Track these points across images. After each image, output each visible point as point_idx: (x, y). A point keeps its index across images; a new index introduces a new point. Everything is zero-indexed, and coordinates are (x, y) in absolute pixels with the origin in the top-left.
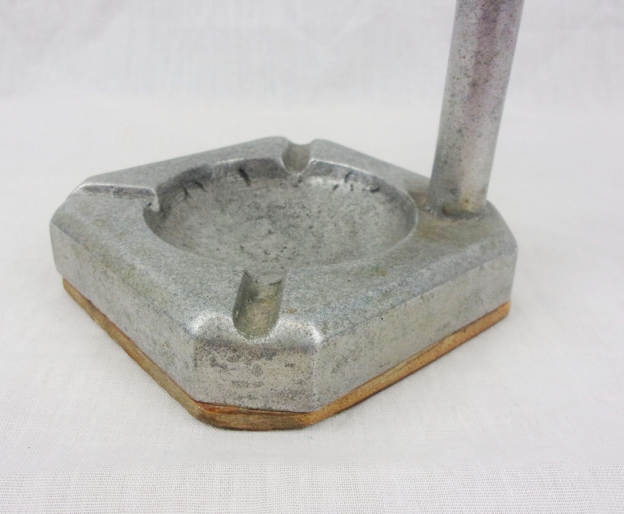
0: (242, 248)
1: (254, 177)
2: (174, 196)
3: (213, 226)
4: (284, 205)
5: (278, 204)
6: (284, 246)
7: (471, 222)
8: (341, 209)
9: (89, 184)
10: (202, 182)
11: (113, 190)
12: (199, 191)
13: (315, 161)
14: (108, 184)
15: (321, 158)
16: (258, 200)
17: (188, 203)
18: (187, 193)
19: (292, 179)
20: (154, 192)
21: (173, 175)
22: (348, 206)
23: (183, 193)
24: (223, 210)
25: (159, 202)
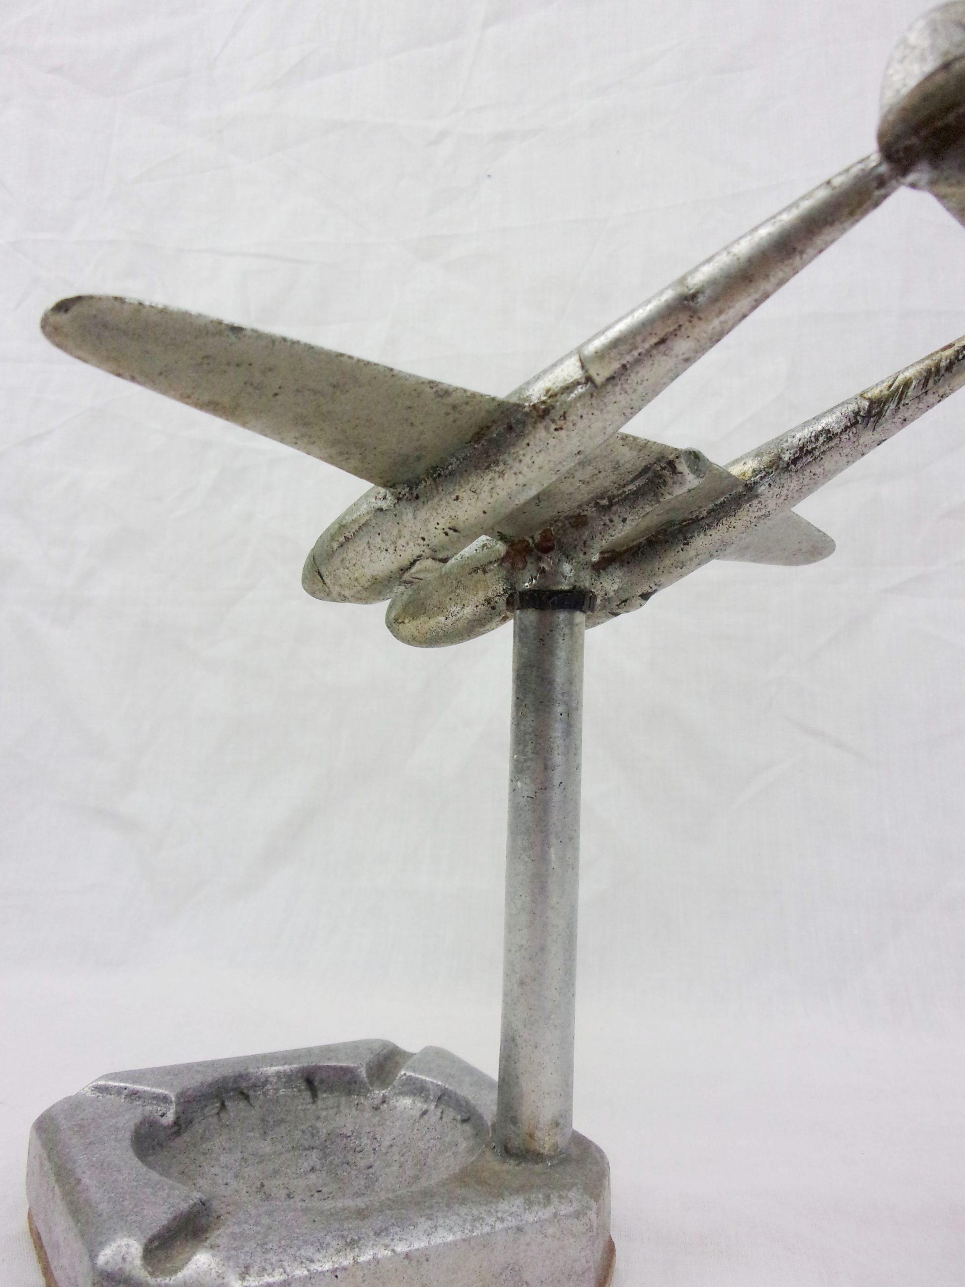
0: (262, 1185)
1: (325, 1091)
2: (202, 1109)
3: (239, 1154)
4: (349, 1134)
5: (344, 1131)
6: (320, 1189)
7: (538, 1168)
8: (420, 1144)
9: (102, 1083)
10: (251, 1093)
11: (125, 1092)
12: (242, 1104)
13: (405, 1074)
14: (122, 1084)
15: (414, 1071)
16: (319, 1124)
17: (220, 1120)
18: (223, 1106)
19: (373, 1098)
20: (173, 1099)
21: (210, 1079)
22: (428, 1141)
23: (218, 1105)
24: (265, 1133)
25: (176, 1112)
